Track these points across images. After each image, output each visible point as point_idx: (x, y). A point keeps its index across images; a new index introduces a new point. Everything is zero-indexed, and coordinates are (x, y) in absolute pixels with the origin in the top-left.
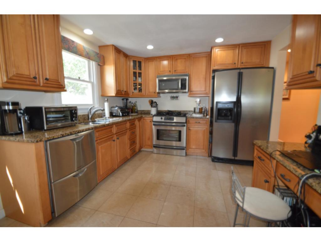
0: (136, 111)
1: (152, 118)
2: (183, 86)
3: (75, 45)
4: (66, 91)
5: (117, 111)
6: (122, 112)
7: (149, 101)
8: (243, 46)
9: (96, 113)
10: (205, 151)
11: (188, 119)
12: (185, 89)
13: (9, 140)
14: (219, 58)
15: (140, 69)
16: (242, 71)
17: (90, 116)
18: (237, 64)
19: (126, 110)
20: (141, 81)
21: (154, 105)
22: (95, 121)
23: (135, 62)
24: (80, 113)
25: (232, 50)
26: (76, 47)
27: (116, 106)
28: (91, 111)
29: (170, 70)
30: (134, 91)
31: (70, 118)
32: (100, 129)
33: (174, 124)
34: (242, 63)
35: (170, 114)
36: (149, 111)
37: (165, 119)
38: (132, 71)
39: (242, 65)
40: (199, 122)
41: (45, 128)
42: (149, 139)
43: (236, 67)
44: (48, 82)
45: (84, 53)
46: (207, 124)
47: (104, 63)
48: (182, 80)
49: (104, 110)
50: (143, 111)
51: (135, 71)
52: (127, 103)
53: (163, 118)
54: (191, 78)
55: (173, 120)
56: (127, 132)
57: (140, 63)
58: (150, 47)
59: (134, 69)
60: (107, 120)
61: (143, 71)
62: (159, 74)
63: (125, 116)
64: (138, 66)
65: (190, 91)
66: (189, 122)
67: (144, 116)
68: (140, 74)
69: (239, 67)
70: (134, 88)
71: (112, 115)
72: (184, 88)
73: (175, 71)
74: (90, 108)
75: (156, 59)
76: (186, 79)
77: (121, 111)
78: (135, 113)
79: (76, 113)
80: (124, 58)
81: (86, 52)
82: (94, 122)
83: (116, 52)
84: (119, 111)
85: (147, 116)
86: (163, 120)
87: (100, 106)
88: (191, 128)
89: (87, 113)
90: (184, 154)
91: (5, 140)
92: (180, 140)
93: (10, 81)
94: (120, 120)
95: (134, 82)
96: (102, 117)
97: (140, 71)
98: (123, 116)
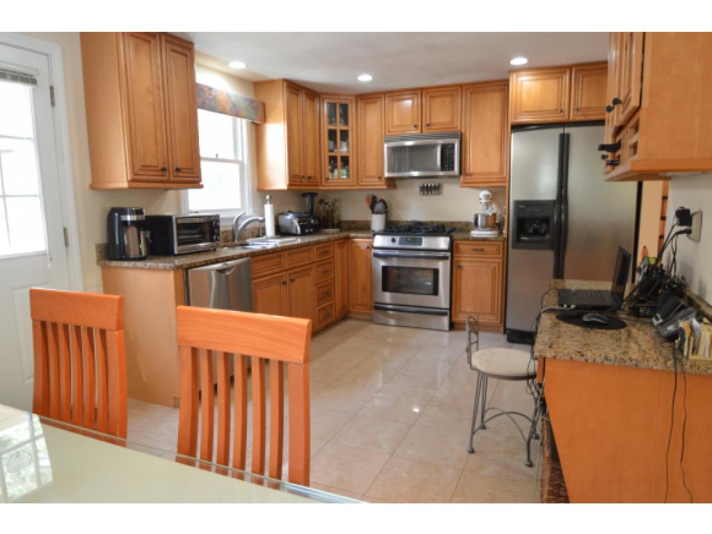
0: (336, 222)
1: (371, 240)
2: (447, 163)
3: (214, 94)
4: (201, 187)
5: (292, 223)
6: (301, 226)
7: (367, 199)
8: (579, 70)
9: (248, 227)
10: (497, 318)
11: (455, 242)
12: (452, 168)
13: (135, 268)
14: (524, 96)
15: (346, 123)
16: (568, 130)
17: (237, 235)
18: (566, 112)
19: (312, 221)
20: (348, 152)
21: (379, 206)
22: (247, 244)
23: (332, 106)
24: (223, 226)
25: (557, 78)
26: (215, 98)
27: (290, 212)
28: (239, 223)
29: (416, 123)
30: (330, 175)
31: (208, 235)
32: (261, 258)
33: (422, 254)
34: (578, 110)
35: (414, 230)
36: (367, 222)
37: (401, 242)
38: (326, 127)
39: (579, 113)
40: (482, 250)
41: (176, 252)
42: (364, 290)
43: (565, 118)
44: (180, 174)
45: (229, 107)
46: (499, 254)
47: (264, 119)
48: (444, 147)
49: (264, 221)
50: (354, 222)
51: (332, 127)
52: (312, 203)
53: (397, 238)
54: (466, 141)
55: (420, 243)
56: (310, 269)
57: (345, 108)
58: (365, 78)
59: (331, 122)
60: (271, 242)
61: (351, 128)
62: (389, 132)
63: (310, 234)
64: (341, 116)
65: (463, 172)
66: (458, 248)
67: (352, 235)
68: (345, 135)
69: (572, 118)
70: (330, 167)
71: (280, 231)
72: (449, 167)
73: (428, 125)
74: (237, 216)
75: (383, 96)
76: (453, 145)
77: (299, 222)
78: (333, 227)
79: (218, 227)
80: (308, 101)
81: (232, 102)
82: (244, 245)
83: (292, 92)
84: (296, 222)
85: (360, 235)
86: (396, 245)
87: (254, 212)
88: (463, 264)
89: (230, 228)
90: (447, 328)
91: (128, 268)
92: (435, 292)
93: (136, 177)
94: (296, 243)
95: (332, 154)
96: (258, 236)
97: (344, 128)
98: (303, 234)
